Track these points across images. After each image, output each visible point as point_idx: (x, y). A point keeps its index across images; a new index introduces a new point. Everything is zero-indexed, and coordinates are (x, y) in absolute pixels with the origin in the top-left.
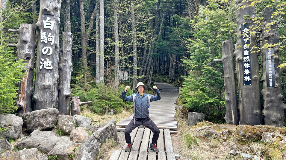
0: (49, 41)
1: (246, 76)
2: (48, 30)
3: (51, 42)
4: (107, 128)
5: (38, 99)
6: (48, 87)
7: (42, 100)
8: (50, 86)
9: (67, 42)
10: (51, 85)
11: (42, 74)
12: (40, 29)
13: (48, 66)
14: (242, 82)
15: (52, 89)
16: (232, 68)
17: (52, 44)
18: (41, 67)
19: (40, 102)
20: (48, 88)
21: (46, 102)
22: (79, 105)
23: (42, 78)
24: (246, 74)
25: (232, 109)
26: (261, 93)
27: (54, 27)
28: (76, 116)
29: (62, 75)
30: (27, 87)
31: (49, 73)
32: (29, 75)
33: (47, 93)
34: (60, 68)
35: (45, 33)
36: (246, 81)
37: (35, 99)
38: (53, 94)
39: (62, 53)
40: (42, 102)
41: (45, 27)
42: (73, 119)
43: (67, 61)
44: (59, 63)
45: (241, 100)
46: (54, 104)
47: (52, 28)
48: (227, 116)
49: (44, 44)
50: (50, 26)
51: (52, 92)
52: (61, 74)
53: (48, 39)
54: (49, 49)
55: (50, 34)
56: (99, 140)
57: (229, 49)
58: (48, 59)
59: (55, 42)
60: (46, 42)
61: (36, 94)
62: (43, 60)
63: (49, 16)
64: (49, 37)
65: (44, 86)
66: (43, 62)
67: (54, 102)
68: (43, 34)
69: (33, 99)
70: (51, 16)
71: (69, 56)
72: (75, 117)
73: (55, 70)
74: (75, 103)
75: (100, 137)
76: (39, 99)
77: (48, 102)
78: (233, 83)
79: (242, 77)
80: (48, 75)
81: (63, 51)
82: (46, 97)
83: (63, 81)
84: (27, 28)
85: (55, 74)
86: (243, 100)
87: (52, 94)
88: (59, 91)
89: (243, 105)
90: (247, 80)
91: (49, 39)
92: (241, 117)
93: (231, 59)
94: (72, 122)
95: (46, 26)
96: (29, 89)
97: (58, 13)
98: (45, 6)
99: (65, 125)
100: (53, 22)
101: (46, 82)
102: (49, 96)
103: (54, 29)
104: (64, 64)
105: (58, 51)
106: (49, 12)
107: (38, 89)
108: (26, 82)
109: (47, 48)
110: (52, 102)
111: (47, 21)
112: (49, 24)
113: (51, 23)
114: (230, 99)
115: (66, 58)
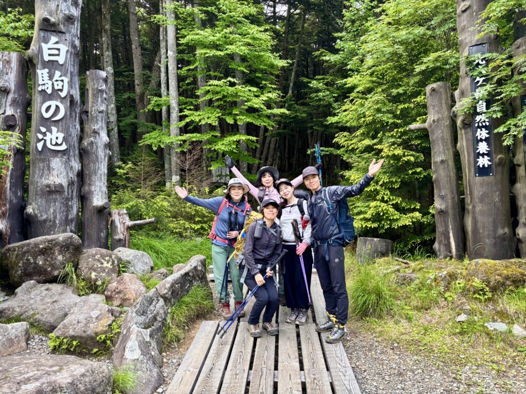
0: (56, 88)
1: (480, 157)
2: (52, 65)
3: (61, 90)
4: (187, 274)
5: (36, 215)
6: (58, 189)
7: (45, 217)
8: (61, 186)
9: (98, 93)
10: (64, 184)
11: (43, 162)
12: (35, 62)
13: (57, 144)
14: (473, 170)
15: (66, 193)
16: (449, 141)
17: (63, 94)
18: (40, 146)
19: (39, 221)
20: (58, 191)
21: (54, 221)
22: (126, 227)
23: (43, 170)
24: (481, 153)
25: (450, 227)
26: (512, 193)
27: (66, 58)
28: (120, 251)
29: (89, 164)
30: (10, 189)
31: (58, 159)
32: (14, 164)
33: (55, 202)
34: (82, 149)
35: (47, 70)
36: (481, 166)
37: (29, 215)
38: (70, 203)
39: (88, 116)
40: (45, 221)
41: (47, 58)
42: (113, 257)
43: (99, 134)
44: (81, 139)
45: (470, 207)
46: (73, 225)
47: (61, 60)
48: (440, 243)
49: (45, 96)
50: (58, 55)
51: (68, 199)
52: (86, 162)
53: (53, 84)
54: (57, 107)
55: (58, 73)
56: (170, 300)
57: (443, 102)
58: (54, 129)
59: (69, 92)
60: (49, 91)
61: (31, 204)
62: (43, 129)
63: (54, 34)
64: (57, 81)
65: (48, 186)
66: (44, 134)
67: (72, 221)
68: (42, 74)
69: (25, 216)
70: (60, 35)
71: (102, 122)
72: (119, 253)
73: (71, 153)
74: (118, 223)
75: (170, 293)
76: (39, 215)
77: (57, 222)
78: (453, 173)
79: (472, 159)
80: (56, 163)
81: (88, 112)
82: (55, 211)
83: (90, 177)
84: (8, 62)
85: (73, 161)
86: (474, 207)
87: (67, 203)
88: (84, 199)
89: (474, 218)
90: (484, 165)
91: (55, 83)
92: (470, 243)
93: (447, 122)
94: (110, 263)
95: (50, 55)
96: (15, 193)
97: (76, 29)
98: (46, 13)
99: (95, 271)
100: (64, 48)
101: (51, 178)
102: (60, 208)
103: (65, 62)
104: (92, 139)
105: (78, 110)
106: (54, 25)
107: (36, 194)
108: (8, 179)
109: (53, 103)
110: (67, 222)
111: (50, 45)
112: (56, 52)
113: (59, 50)
114: (447, 207)
115: (96, 127)
